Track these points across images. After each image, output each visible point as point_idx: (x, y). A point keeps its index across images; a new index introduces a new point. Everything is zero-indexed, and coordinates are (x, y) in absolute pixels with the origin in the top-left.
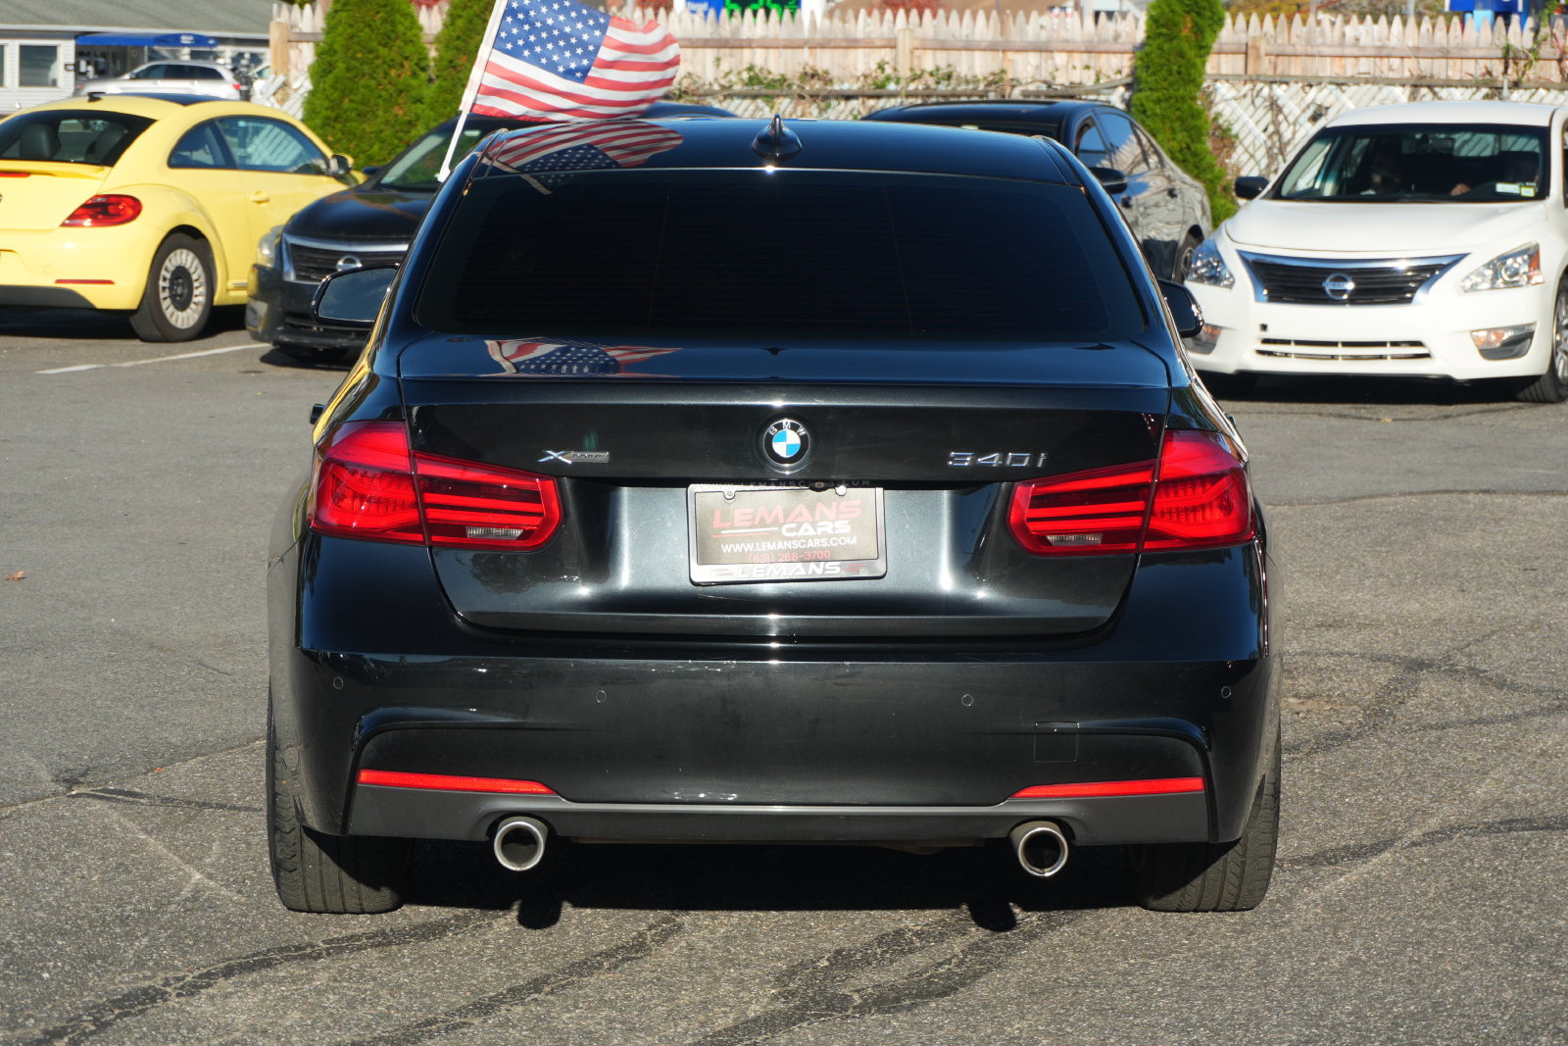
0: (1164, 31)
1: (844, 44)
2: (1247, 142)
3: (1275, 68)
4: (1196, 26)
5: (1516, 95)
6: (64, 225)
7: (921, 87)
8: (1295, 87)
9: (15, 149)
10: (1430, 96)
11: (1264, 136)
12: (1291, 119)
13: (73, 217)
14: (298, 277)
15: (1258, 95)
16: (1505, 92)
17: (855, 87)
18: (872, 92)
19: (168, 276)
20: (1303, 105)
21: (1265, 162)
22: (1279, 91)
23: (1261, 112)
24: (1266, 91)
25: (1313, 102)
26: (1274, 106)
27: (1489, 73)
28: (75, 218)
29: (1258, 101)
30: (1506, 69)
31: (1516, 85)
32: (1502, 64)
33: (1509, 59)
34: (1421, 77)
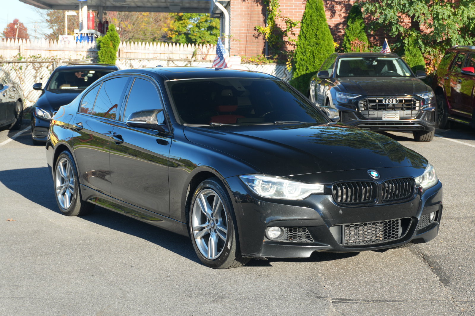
1: (3, 48)
3: (127, 56)
4: (113, 44)
7: (32, 60)
8: (137, 61)
10: (172, 63)
15: (127, 63)
17: (11, 60)
18: (18, 61)
22: (132, 62)
24: (129, 62)
25: (142, 65)
27: (187, 57)
29: (127, 64)
30: (192, 57)
31: (195, 61)
32: (192, 55)
33: (194, 54)
34: (170, 59)
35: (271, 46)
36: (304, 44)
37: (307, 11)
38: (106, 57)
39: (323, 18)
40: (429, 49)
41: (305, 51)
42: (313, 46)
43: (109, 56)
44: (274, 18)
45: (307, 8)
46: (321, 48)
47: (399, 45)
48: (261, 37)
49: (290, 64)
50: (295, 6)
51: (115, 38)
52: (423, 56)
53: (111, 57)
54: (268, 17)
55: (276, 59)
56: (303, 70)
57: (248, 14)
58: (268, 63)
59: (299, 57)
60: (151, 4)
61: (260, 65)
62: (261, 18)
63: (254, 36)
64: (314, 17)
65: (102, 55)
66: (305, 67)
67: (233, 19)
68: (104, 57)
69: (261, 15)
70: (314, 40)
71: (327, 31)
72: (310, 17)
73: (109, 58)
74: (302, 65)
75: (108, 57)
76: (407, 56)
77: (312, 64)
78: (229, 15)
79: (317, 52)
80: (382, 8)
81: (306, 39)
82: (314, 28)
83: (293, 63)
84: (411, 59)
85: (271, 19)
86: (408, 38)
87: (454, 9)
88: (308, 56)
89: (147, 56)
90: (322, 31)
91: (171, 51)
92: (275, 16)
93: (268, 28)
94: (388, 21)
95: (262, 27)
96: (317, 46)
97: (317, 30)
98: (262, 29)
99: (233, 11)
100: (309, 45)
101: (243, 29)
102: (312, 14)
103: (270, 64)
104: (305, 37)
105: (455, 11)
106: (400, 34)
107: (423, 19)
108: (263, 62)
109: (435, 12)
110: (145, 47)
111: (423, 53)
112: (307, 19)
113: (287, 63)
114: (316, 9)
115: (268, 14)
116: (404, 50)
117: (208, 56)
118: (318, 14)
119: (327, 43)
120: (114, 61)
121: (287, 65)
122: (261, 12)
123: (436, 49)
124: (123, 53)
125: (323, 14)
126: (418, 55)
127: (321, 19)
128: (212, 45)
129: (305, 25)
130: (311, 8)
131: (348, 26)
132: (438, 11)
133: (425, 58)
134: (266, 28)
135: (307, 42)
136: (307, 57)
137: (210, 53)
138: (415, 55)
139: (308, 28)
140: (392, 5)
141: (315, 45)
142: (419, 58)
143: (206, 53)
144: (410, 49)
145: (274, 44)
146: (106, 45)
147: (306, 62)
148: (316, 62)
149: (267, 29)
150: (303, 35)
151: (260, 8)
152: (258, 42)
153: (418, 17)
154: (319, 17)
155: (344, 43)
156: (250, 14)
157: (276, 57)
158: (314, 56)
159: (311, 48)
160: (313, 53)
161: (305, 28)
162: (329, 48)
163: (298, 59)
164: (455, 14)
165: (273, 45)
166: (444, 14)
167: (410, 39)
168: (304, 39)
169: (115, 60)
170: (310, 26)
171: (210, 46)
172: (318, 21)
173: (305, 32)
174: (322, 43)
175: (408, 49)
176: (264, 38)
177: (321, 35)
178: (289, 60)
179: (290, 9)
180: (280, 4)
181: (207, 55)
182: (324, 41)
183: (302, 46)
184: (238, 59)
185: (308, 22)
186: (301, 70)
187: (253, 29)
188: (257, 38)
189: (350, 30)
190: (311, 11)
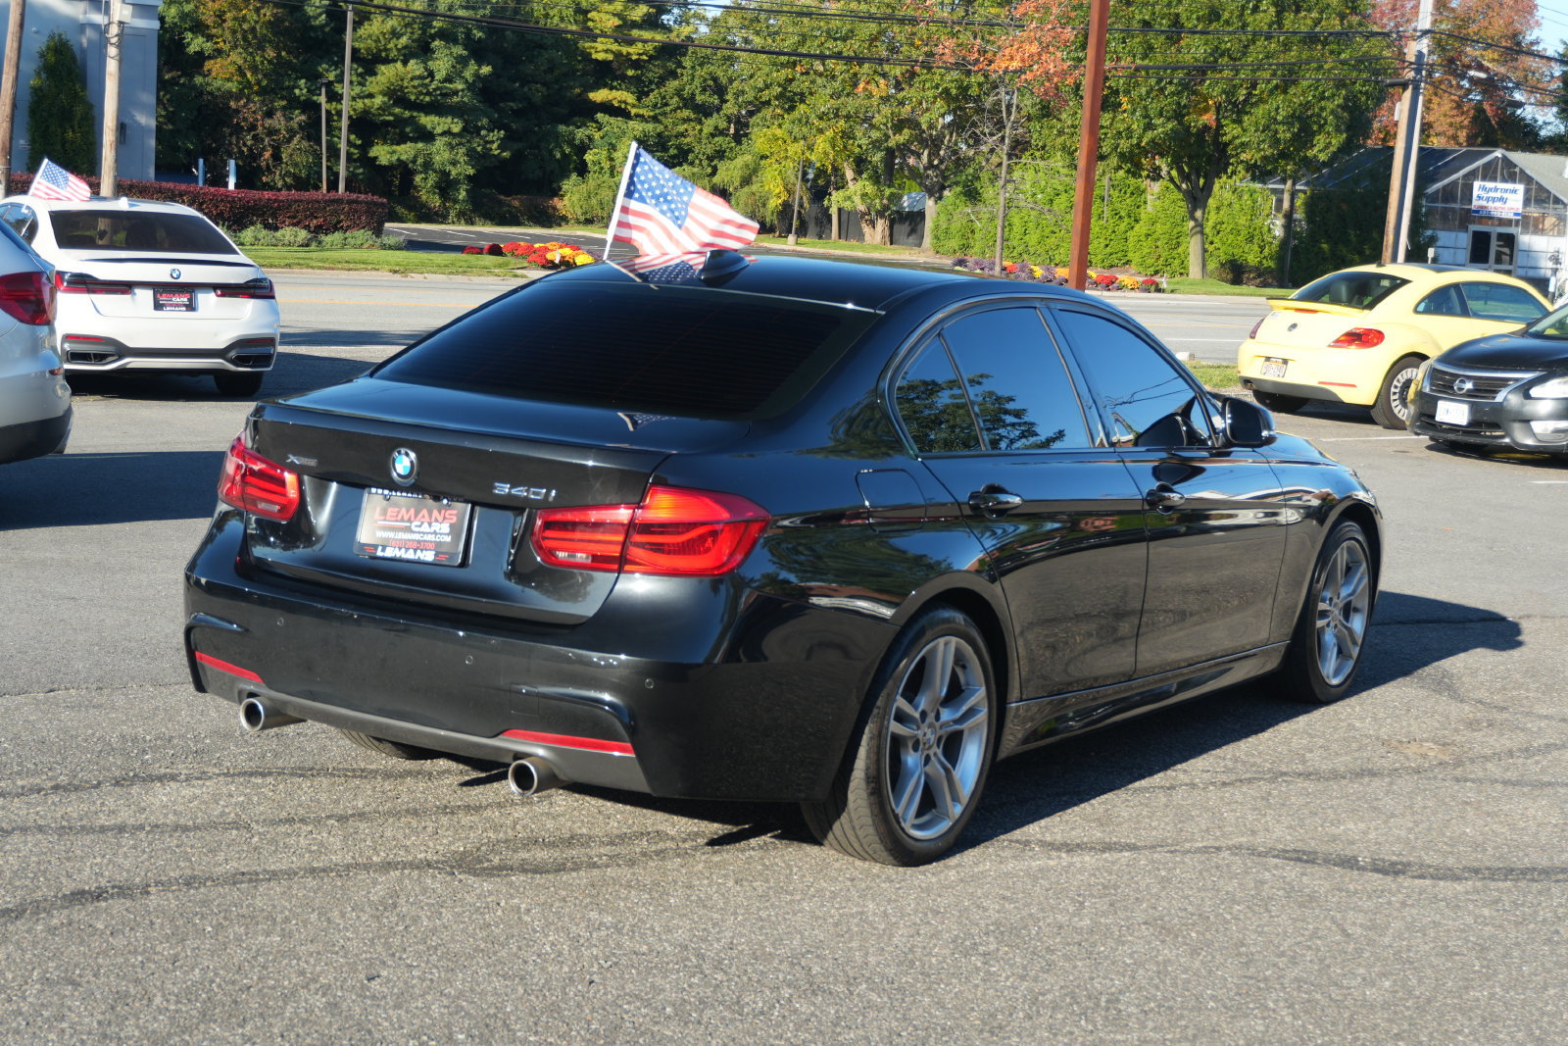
6: (1330, 346)
9: (1326, 298)
13: (1337, 341)
14: (1431, 390)
19: (1399, 385)
28: (1338, 343)
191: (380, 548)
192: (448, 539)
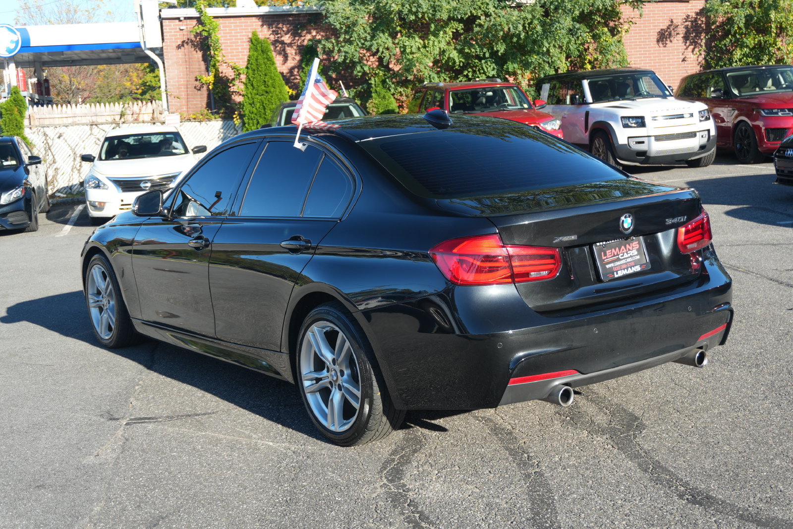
0: (9, 112)
2: (37, 147)
3: (40, 123)
4: (19, 110)
5: (124, 125)
8: (52, 128)
11: (43, 144)
12: (52, 138)
16: (121, 125)
20: (55, 134)
21: (44, 152)
22: (46, 129)
23: (41, 137)
24: (42, 130)
25: (58, 132)
26: (45, 135)
27: (114, 120)
29: (40, 133)
30: (120, 119)
31: (124, 122)
32: (119, 116)
33: (122, 115)
34: (93, 122)
35: (217, 98)
36: (251, 94)
37: (251, 54)
38: (11, 126)
39: (271, 61)
40: (400, 89)
41: (253, 102)
42: (263, 95)
43: (15, 125)
44: (217, 64)
45: (251, 50)
46: (272, 97)
47: (365, 86)
48: (205, 87)
49: (238, 118)
50: (242, 49)
51: (20, 103)
52: (394, 98)
53: (17, 126)
54: (210, 64)
55: (222, 113)
56: (253, 125)
57: (186, 61)
58: (214, 120)
59: (248, 110)
60: (98, 55)
61: (204, 123)
62: (203, 66)
63: (195, 88)
64: (261, 61)
65: (5, 124)
66: (255, 121)
67: (169, 69)
68: (8, 126)
69: (203, 63)
70: (263, 88)
71: (277, 76)
72: (255, 61)
73: (15, 127)
74: (252, 119)
75: (13, 125)
76: (375, 99)
77: (263, 116)
78: (164, 63)
79: (267, 102)
80: (340, 45)
81: (254, 88)
82: (261, 74)
83: (242, 116)
84: (379, 102)
85: (214, 66)
86: (375, 77)
87: (423, 40)
88: (257, 107)
89: (66, 121)
90: (271, 76)
91: (94, 113)
92: (219, 62)
93: (211, 76)
94: (349, 59)
95: (204, 76)
96: (266, 95)
97: (266, 75)
98: (205, 79)
99: (168, 59)
100: (257, 94)
101: (182, 80)
102: (257, 57)
103: (217, 120)
104: (252, 85)
105: (424, 43)
106: (365, 73)
107: (388, 54)
108: (207, 118)
109: (402, 45)
110: (62, 111)
111: (393, 95)
112: (252, 64)
113: (234, 116)
114: (262, 51)
115: (210, 61)
116: (371, 92)
117: (141, 116)
118: (265, 56)
119: (278, 90)
120: (21, 130)
121: (234, 118)
122: (201, 59)
123: (407, 88)
124: (34, 119)
125: (271, 56)
126: (387, 97)
127: (268, 62)
128: (144, 103)
129: (250, 71)
130: (256, 50)
131: (303, 68)
132: (405, 44)
133: (397, 100)
134: (209, 77)
135: (254, 91)
136: (256, 109)
137: (143, 111)
138: (384, 97)
139: (254, 74)
140: (352, 39)
141: (264, 93)
142: (388, 100)
143: (138, 112)
144: (378, 90)
145: (220, 95)
146: (10, 111)
147: (256, 114)
148: (267, 114)
149: (211, 78)
150: (249, 83)
151: (200, 54)
152: (201, 95)
153: (383, 52)
154: (266, 60)
155: (300, 88)
156: (188, 62)
157: (222, 111)
158: (264, 106)
159: (260, 98)
160: (263, 103)
161: (251, 75)
162: (281, 96)
163: (247, 112)
164: (425, 47)
165: (219, 97)
166: (412, 47)
167: (376, 79)
168: (251, 87)
169: (23, 129)
170: (256, 72)
171: (142, 103)
172: (265, 65)
173: (252, 79)
174: (272, 91)
175: (376, 90)
176: (208, 89)
177: (271, 81)
178: (236, 113)
179: (236, 52)
180: (223, 47)
181: (139, 114)
182: (274, 88)
183: (250, 96)
184: (176, 117)
185: (254, 67)
186: (251, 125)
187: (194, 79)
188: (200, 90)
189: (305, 74)
190: (256, 54)
191: (615, 273)
192: (638, 257)
